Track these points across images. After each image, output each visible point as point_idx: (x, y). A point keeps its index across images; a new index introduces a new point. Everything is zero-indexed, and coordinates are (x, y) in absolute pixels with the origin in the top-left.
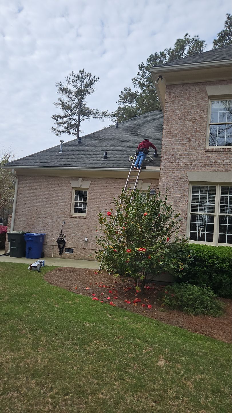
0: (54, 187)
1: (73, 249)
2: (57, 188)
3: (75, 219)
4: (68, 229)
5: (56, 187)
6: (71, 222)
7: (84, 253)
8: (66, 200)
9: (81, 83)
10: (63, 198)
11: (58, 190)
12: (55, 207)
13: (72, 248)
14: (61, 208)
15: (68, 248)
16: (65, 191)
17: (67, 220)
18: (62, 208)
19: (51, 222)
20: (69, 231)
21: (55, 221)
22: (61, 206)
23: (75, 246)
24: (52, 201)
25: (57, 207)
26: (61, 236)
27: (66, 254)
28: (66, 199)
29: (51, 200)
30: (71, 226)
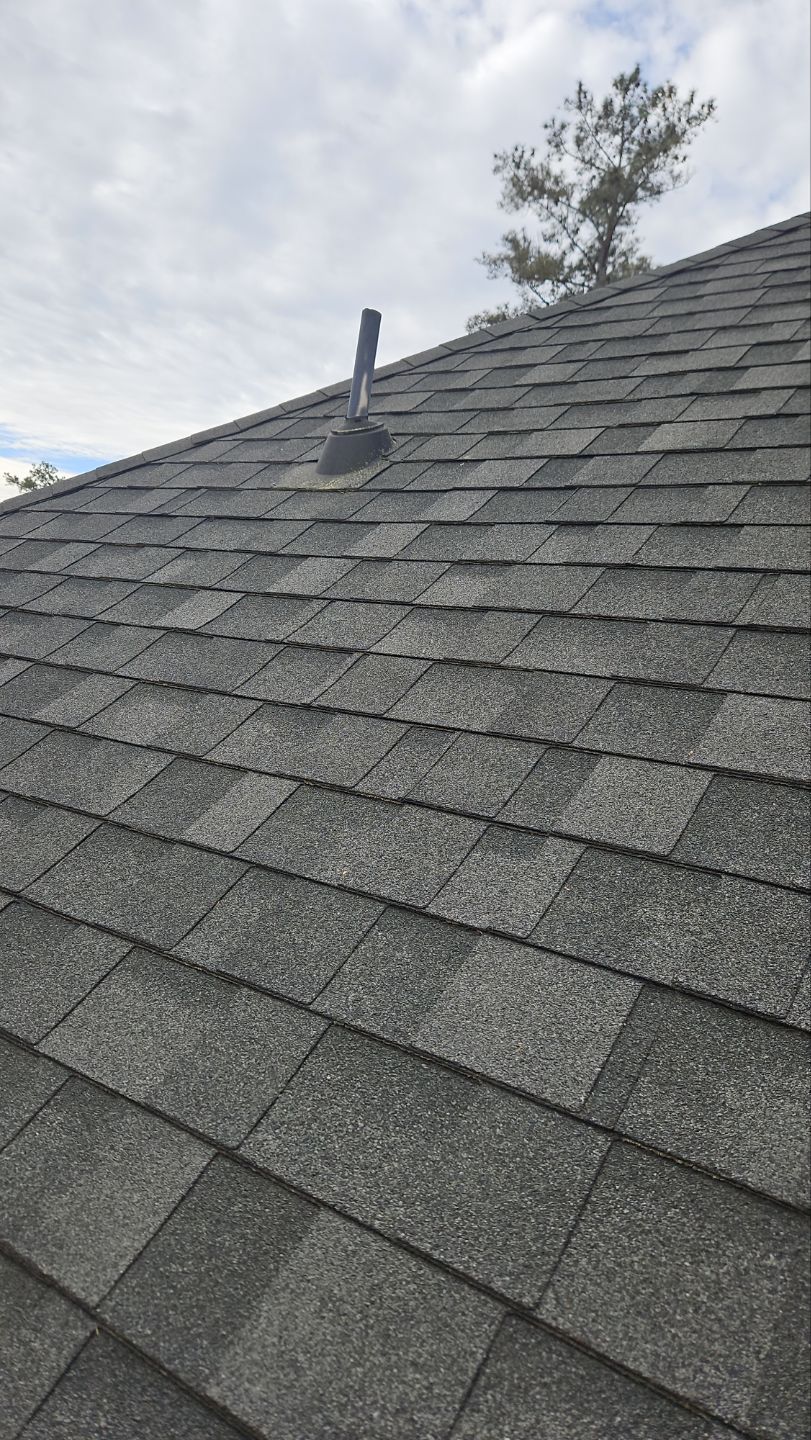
9: (617, 140)
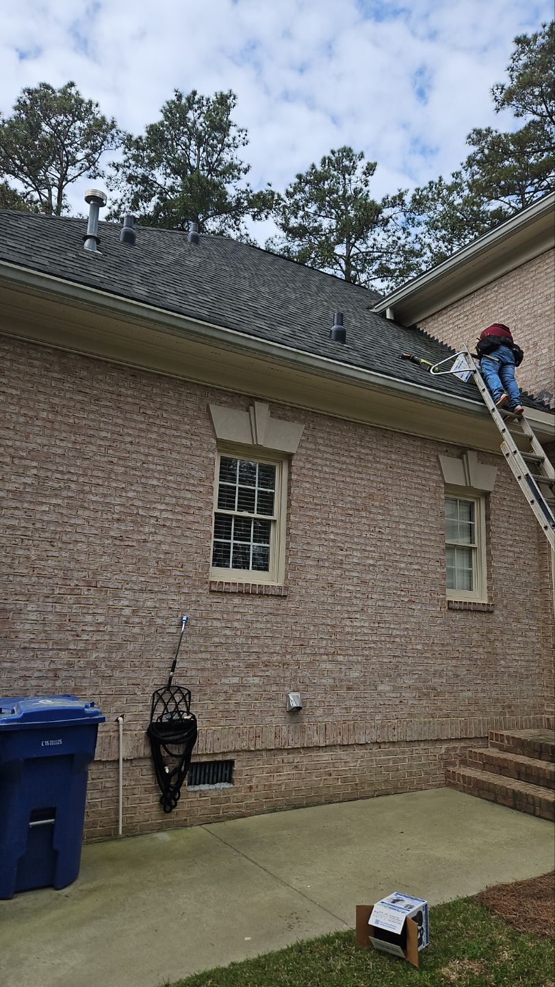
0: (119, 421)
1: (231, 763)
2: (137, 433)
3: (237, 600)
4: (204, 656)
5: (133, 425)
6: (218, 616)
7: (285, 775)
8: (190, 499)
10: (169, 488)
11: (143, 441)
12: (126, 531)
13: (229, 758)
14: (161, 543)
15: (204, 759)
16: (183, 450)
17: (194, 607)
18: (169, 539)
19: (101, 619)
20: (208, 664)
21: (127, 611)
22: (164, 531)
23: (244, 745)
24: (105, 496)
25: (136, 537)
26: (166, 697)
27: (194, 796)
28: (189, 495)
29: (101, 490)
30: (217, 640)
